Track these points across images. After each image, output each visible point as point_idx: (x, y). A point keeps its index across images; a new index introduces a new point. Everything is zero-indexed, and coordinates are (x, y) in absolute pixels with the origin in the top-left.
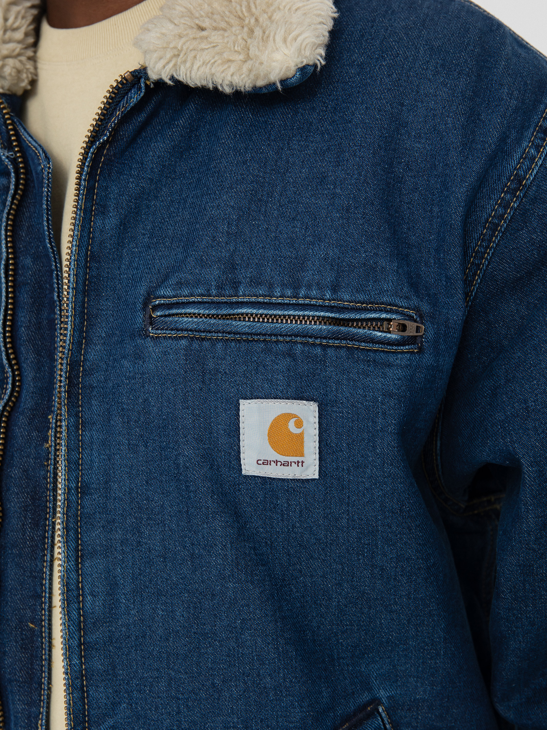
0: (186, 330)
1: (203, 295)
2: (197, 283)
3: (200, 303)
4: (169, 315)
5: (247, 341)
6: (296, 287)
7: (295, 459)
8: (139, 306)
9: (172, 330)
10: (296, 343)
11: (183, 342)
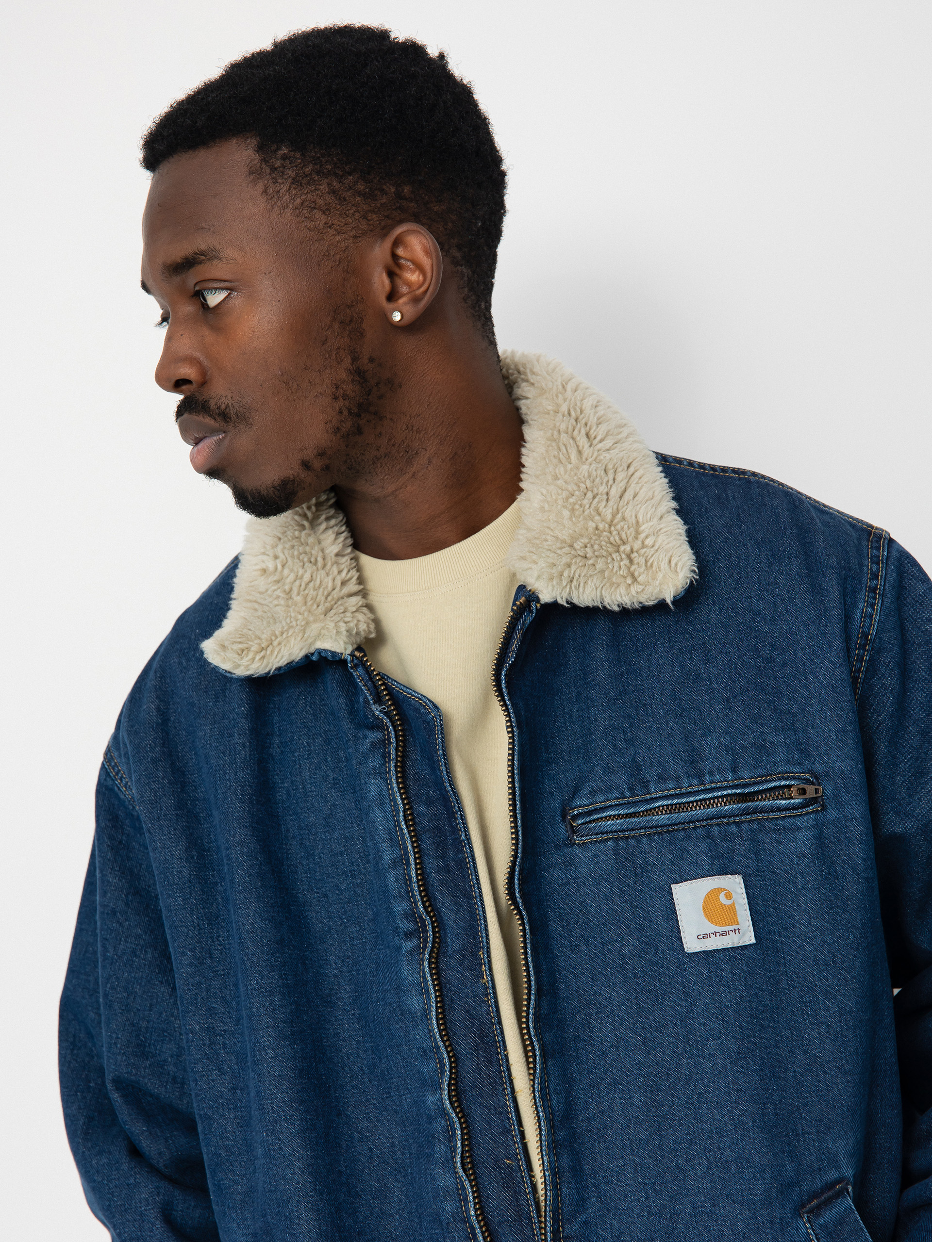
0: (611, 832)
1: (618, 798)
2: (609, 789)
3: (616, 805)
4: (590, 822)
5: (668, 832)
6: (700, 776)
7: (732, 928)
8: (558, 819)
9: (597, 834)
10: (712, 825)
11: (610, 843)
